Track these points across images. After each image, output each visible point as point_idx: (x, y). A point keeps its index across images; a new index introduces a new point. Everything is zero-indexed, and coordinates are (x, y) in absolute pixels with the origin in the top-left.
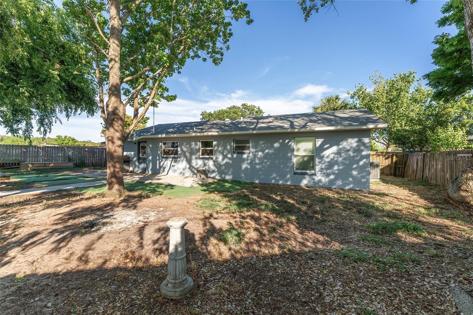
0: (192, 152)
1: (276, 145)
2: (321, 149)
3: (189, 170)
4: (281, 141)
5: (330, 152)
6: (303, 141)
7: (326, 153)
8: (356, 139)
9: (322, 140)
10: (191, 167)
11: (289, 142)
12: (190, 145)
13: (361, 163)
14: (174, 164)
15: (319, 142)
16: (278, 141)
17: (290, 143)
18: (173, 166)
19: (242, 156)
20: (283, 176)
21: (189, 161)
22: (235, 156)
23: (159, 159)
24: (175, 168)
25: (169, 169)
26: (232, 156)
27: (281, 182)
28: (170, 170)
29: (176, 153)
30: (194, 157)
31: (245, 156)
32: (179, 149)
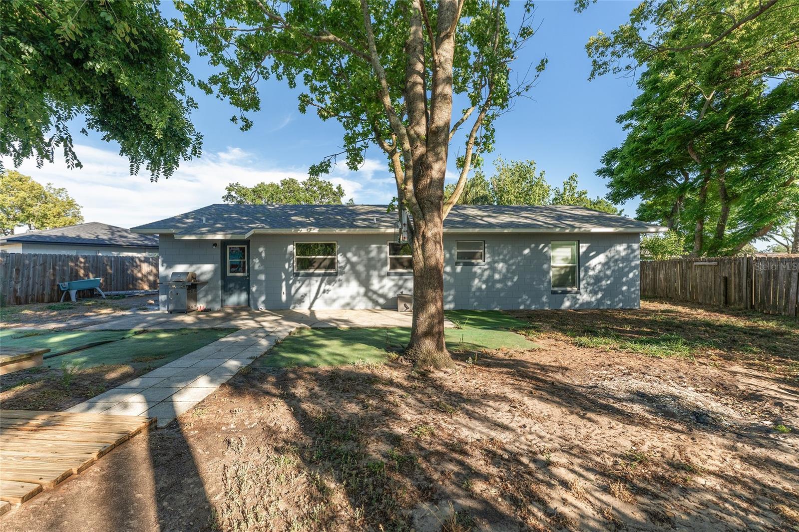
0: (371, 265)
1: (527, 251)
2: (587, 257)
3: (365, 299)
4: (533, 245)
5: (597, 261)
6: (560, 246)
7: (593, 262)
8: (624, 246)
9: (588, 245)
10: (369, 293)
11: (544, 248)
12: (368, 252)
13: (631, 275)
14: (328, 287)
15: (584, 247)
16: (529, 247)
17: (546, 249)
18: (324, 292)
19: (472, 269)
20: (536, 298)
21: (365, 283)
22: (459, 269)
23: (287, 280)
24: (331, 295)
25: (316, 298)
26: (454, 269)
27: (533, 307)
28: (317, 301)
29: (332, 264)
30: (375, 273)
31: (477, 269)
32: (340, 258)
